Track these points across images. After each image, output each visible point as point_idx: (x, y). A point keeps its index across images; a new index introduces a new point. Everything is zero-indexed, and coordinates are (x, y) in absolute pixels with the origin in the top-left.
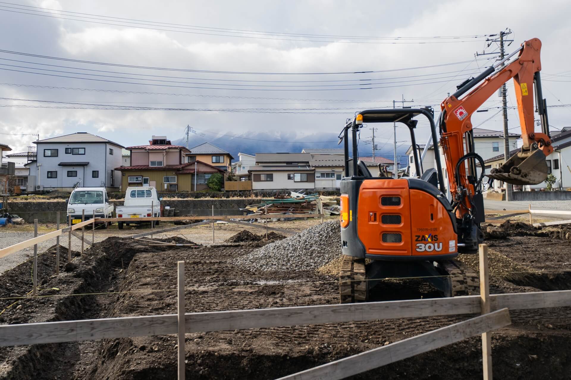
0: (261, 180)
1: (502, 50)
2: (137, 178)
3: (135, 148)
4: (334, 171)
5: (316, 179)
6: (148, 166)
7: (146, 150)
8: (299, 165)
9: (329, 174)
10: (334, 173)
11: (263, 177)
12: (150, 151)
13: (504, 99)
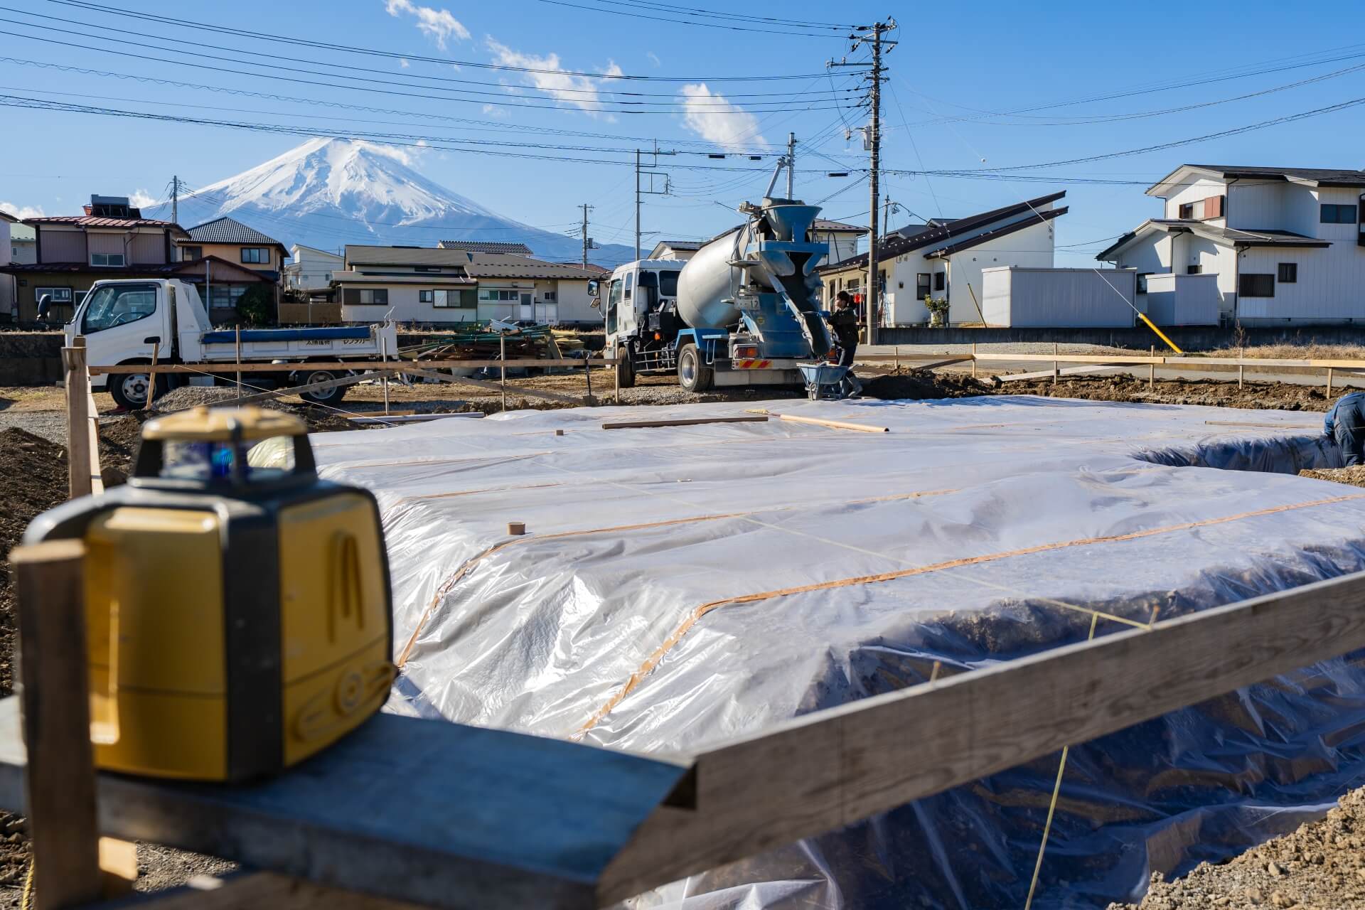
0: (362, 301)
1: (877, 59)
2: (60, 292)
3: (48, 222)
4: (516, 287)
5: (480, 301)
6: (87, 264)
7: (80, 226)
8: (443, 272)
9: (507, 292)
10: (516, 292)
11: (365, 297)
12: (89, 231)
13: (874, 154)
